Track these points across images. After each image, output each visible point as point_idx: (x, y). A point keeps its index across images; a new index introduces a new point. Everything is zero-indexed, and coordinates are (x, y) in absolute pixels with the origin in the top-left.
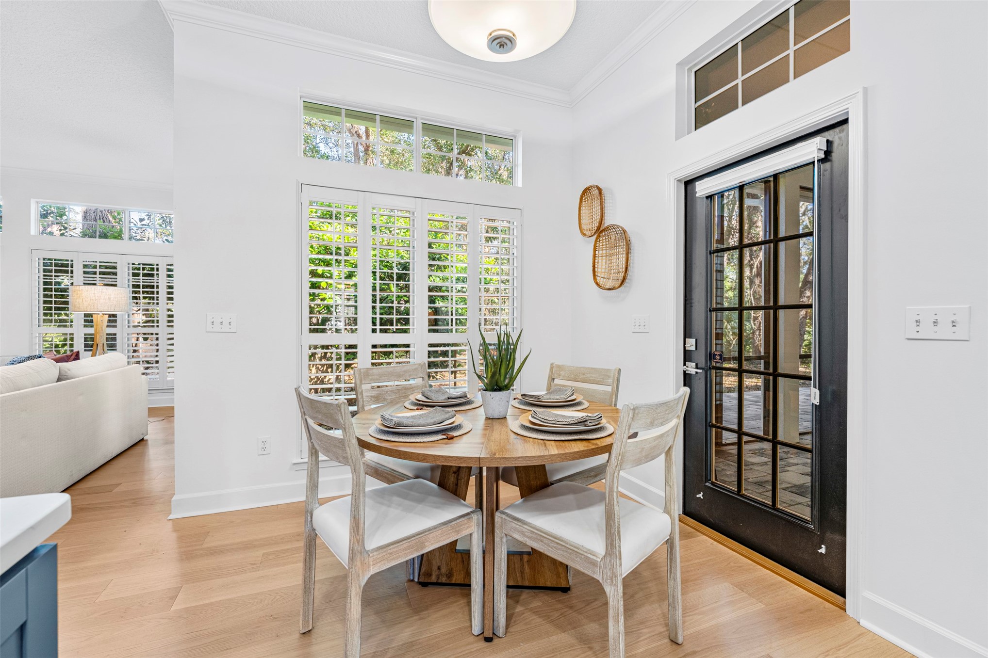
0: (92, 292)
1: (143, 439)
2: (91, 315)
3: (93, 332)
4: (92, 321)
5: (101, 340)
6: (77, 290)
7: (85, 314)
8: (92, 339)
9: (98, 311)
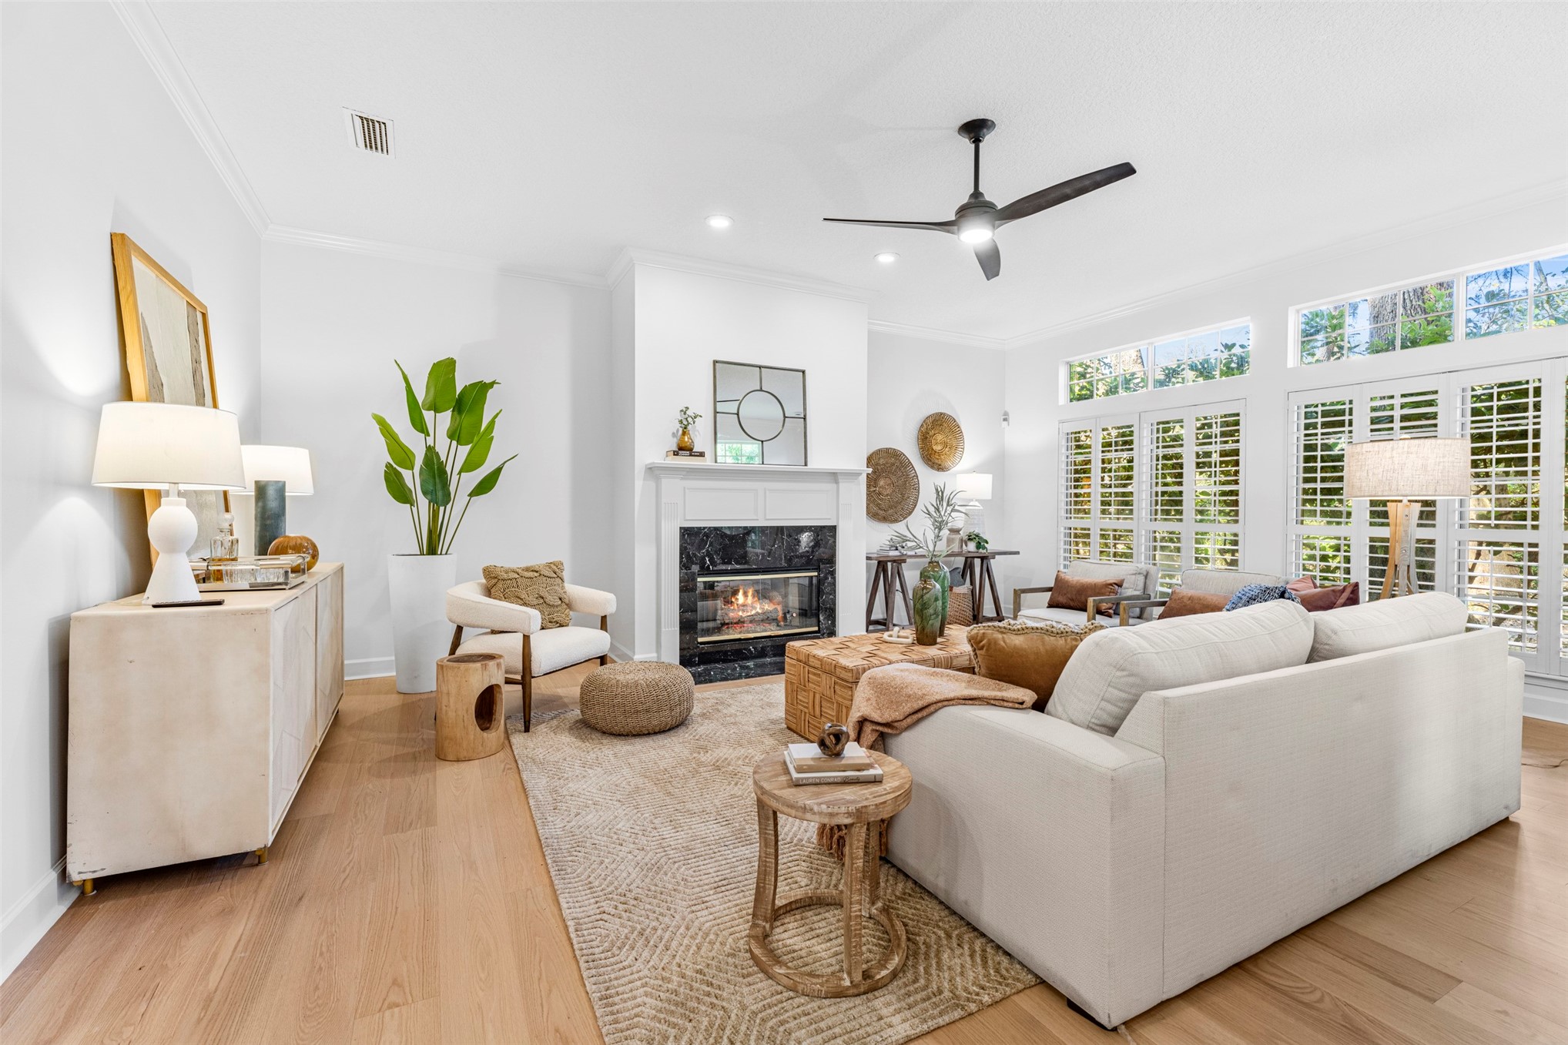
0: (1388, 455)
1: (1505, 822)
2: (1384, 503)
3: (1387, 535)
4: (1385, 515)
5: (1404, 556)
6: (1358, 454)
7: (1371, 501)
8: (1386, 550)
9: (1398, 496)
